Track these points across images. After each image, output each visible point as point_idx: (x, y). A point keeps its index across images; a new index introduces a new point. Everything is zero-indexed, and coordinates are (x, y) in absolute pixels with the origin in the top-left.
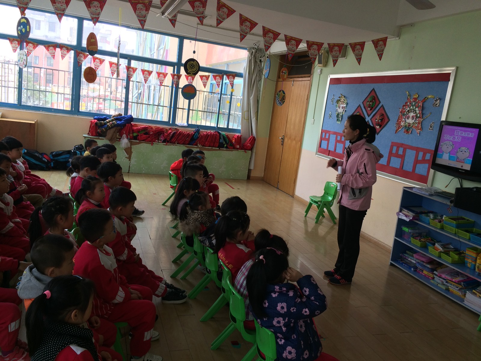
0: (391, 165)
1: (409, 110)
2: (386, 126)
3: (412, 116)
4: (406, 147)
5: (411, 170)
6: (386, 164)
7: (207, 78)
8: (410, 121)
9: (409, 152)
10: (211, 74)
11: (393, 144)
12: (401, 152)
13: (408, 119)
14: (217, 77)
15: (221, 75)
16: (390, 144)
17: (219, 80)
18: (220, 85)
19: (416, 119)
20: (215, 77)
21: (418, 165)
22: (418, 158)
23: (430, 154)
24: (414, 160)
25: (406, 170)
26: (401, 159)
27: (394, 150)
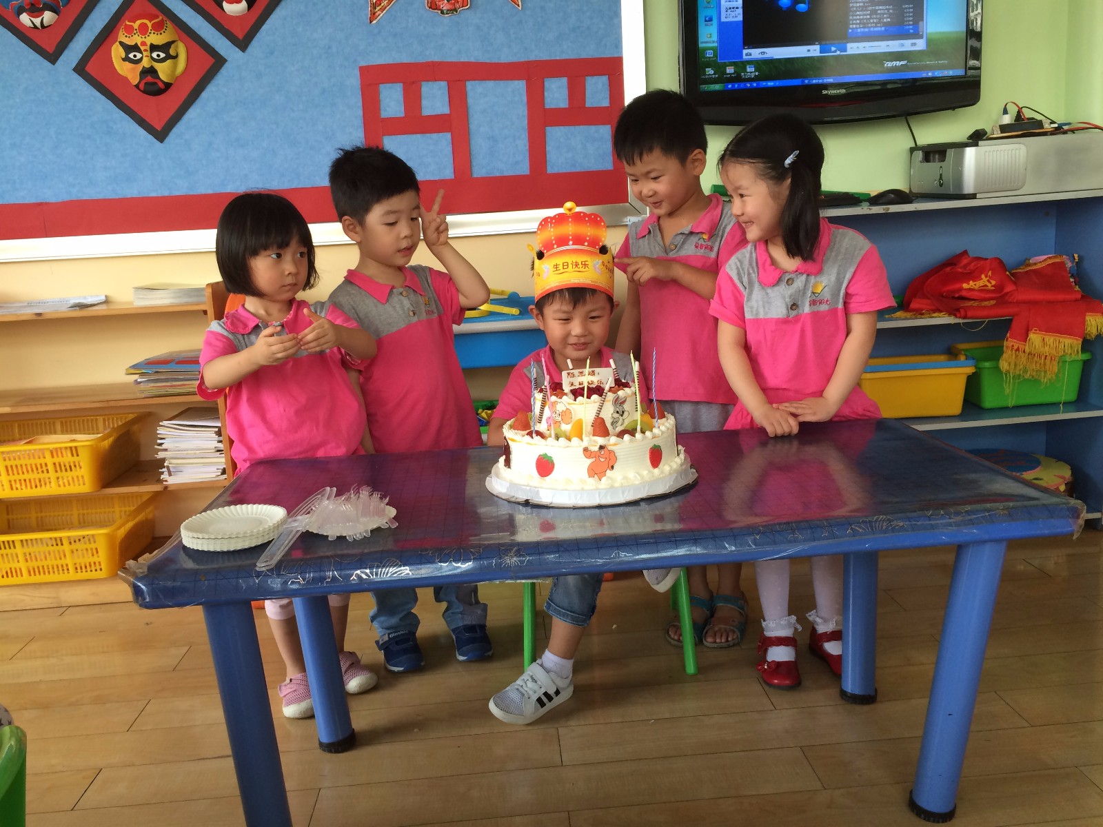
4: (458, 76)
5: (524, 169)
9: (479, 93)
11: (372, 78)
12: (435, 99)
16: (354, 81)
21: (555, 135)
22: (547, 106)
23: (605, 79)
24: (525, 123)
25: (497, 174)
26: (448, 136)
27: (392, 101)
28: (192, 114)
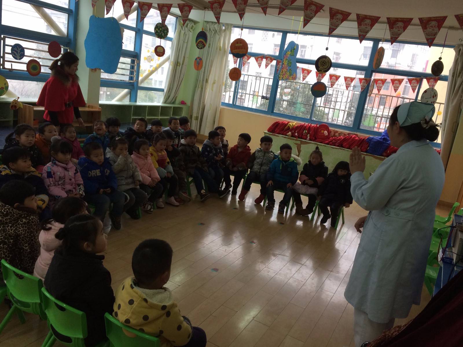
7: (400, 81)
10: (405, 78)
14: (414, 81)
15: (418, 78)
17: (415, 84)
18: (415, 89)
20: (410, 81)
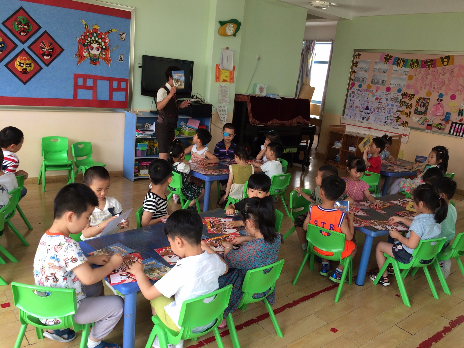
0: (79, 97)
1: (90, 42)
2: (60, 56)
3: (96, 48)
4: (95, 78)
5: (107, 99)
6: (72, 98)
8: (94, 52)
9: (99, 82)
11: (76, 77)
12: (90, 82)
13: (92, 50)
16: (72, 76)
19: (101, 50)
21: (114, 93)
22: (113, 87)
23: (125, 83)
24: (108, 90)
25: (101, 100)
26: (92, 90)
27: (80, 82)
28: (33, 79)
